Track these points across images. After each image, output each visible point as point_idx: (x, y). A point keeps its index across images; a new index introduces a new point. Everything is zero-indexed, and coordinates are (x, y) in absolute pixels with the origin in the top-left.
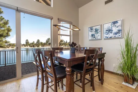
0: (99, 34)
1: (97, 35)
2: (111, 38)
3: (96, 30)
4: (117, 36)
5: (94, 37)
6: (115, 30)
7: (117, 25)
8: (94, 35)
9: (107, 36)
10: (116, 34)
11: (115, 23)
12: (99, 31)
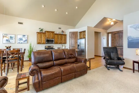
0: (14, 40)
1: (12, 40)
2: (22, 43)
3: (11, 37)
4: (25, 42)
5: (9, 42)
6: (24, 39)
7: (25, 37)
8: (9, 40)
9: (20, 42)
10: (24, 41)
11: (24, 36)
12: (13, 38)
